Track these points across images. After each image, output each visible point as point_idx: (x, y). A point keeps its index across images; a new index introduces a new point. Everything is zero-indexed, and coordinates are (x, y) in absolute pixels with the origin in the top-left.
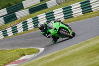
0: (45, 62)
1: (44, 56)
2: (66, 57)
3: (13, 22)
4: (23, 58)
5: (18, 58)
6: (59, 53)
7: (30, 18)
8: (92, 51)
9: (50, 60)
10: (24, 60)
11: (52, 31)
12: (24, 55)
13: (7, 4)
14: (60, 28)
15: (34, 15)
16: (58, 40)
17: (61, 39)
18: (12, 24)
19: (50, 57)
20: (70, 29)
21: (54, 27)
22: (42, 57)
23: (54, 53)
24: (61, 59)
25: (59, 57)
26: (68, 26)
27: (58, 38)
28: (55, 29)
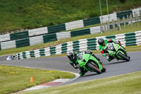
0: (80, 88)
1: (80, 83)
2: (103, 87)
3: (52, 42)
4: (57, 81)
5: (52, 80)
6: (96, 82)
7: (70, 41)
8: (131, 86)
9: (85, 88)
10: (58, 83)
11: (80, 62)
12: (59, 78)
13: (49, 22)
14: (90, 61)
15: (75, 39)
16: (86, 74)
17: (89, 73)
18: (51, 44)
19: (86, 85)
20: (101, 63)
21: (83, 58)
22: (77, 83)
23: (90, 81)
24: (97, 88)
25: (96, 86)
26: (99, 60)
27: (86, 71)
28: (84, 61)
